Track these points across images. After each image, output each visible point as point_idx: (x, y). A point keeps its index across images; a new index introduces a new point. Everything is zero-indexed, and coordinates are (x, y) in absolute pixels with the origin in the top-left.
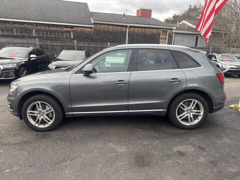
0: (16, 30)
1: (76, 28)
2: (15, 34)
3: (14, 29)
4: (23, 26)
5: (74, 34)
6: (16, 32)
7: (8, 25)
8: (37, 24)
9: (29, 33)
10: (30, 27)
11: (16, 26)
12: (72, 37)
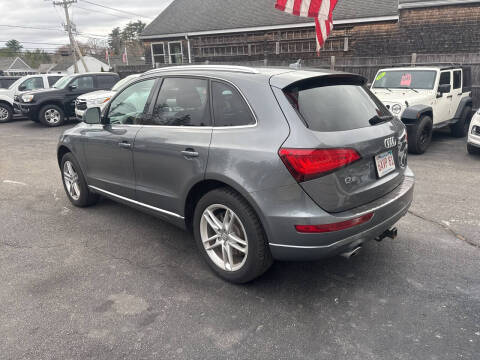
0: (252, 46)
1: (356, 28)
2: (250, 53)
3: (249, 45)
4: (261, 38)
5: (350, 41)
6: (252, 50)
7: (241, 40)
8: (283, 31)
9: (270, 49)
10: (272, 38)
11: (253, 38)
12: (346, 49)
